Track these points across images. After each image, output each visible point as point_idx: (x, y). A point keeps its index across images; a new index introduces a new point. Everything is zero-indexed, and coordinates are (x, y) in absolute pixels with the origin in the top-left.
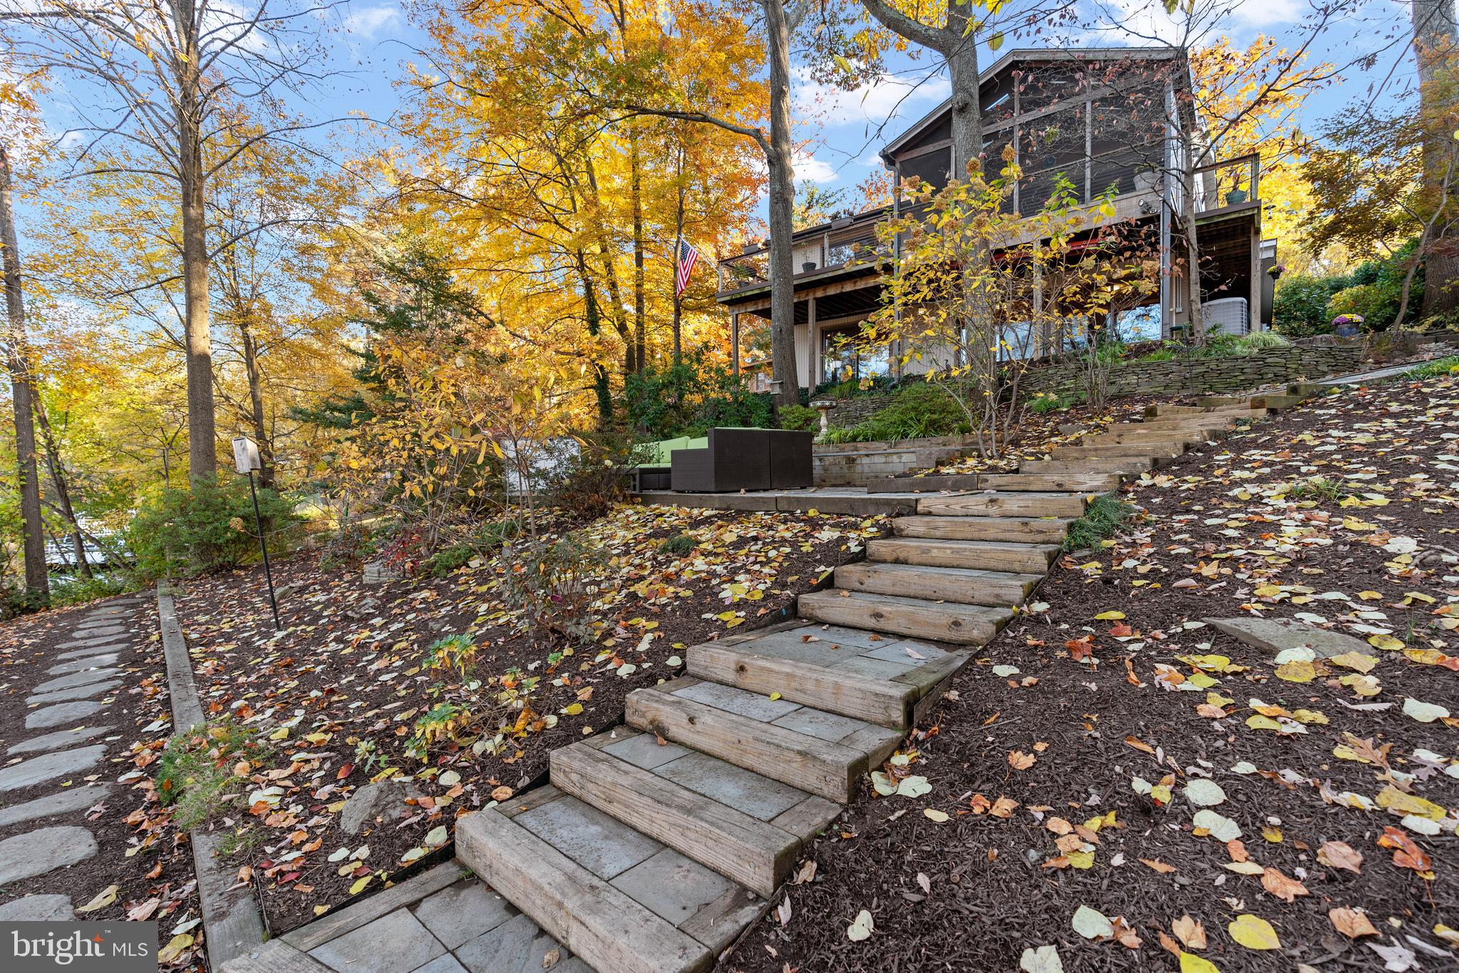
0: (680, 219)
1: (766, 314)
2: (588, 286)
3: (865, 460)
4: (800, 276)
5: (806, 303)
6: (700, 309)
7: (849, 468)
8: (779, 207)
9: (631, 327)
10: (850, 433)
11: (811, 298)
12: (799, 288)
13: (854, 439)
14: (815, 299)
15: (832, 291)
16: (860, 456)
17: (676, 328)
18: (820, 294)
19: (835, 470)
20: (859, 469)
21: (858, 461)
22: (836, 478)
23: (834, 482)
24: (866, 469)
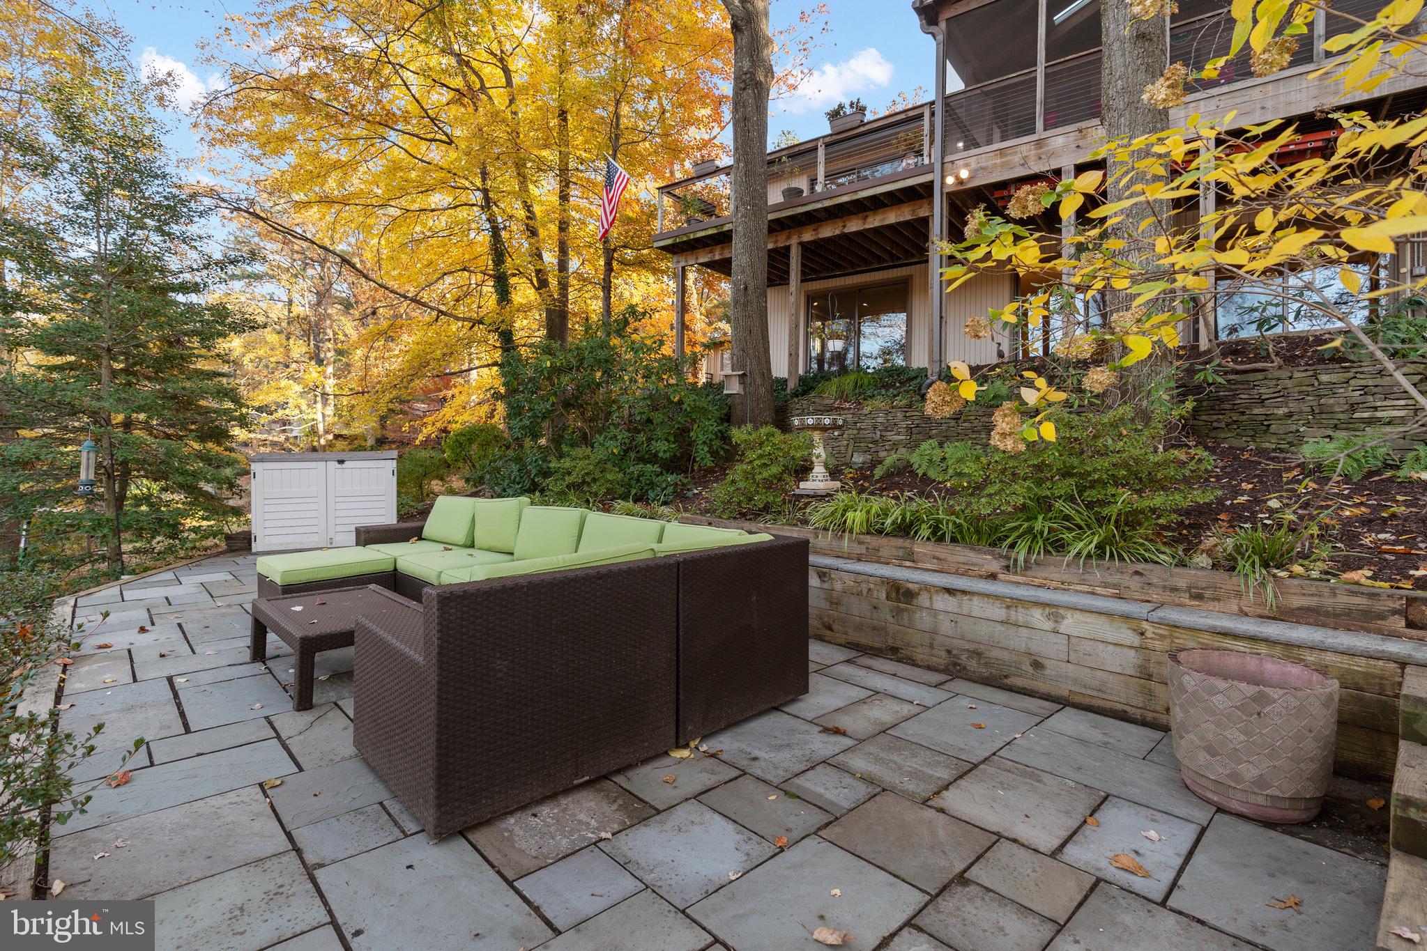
0: (616, 140)
1: (724, 267)
2: (495, 231)
3: (943, 603)
4: (778, 207)
5: (788, 248)
6: (640, 264)
7: (898, 613)
8: (749, 95)
9: (553, 282)
10: (896, 514)
11: (794, 242)
12: (777, 227)
13: (905, 529)
14: (802, 244)
15: (827, 231)
16: (927, 588)
17: (607, 287)
18: (808, 236)
19: (858, 609)
20: (923, 620)
21: (923, 600)
22: (859, 628)
23: (854, 636)
24: (946, 626)
